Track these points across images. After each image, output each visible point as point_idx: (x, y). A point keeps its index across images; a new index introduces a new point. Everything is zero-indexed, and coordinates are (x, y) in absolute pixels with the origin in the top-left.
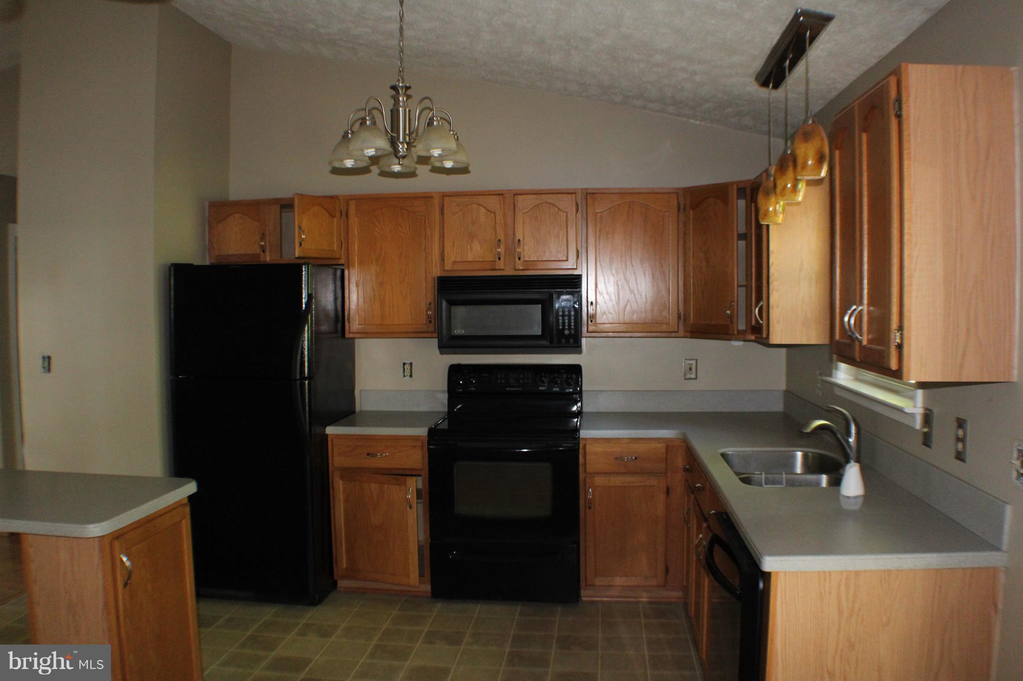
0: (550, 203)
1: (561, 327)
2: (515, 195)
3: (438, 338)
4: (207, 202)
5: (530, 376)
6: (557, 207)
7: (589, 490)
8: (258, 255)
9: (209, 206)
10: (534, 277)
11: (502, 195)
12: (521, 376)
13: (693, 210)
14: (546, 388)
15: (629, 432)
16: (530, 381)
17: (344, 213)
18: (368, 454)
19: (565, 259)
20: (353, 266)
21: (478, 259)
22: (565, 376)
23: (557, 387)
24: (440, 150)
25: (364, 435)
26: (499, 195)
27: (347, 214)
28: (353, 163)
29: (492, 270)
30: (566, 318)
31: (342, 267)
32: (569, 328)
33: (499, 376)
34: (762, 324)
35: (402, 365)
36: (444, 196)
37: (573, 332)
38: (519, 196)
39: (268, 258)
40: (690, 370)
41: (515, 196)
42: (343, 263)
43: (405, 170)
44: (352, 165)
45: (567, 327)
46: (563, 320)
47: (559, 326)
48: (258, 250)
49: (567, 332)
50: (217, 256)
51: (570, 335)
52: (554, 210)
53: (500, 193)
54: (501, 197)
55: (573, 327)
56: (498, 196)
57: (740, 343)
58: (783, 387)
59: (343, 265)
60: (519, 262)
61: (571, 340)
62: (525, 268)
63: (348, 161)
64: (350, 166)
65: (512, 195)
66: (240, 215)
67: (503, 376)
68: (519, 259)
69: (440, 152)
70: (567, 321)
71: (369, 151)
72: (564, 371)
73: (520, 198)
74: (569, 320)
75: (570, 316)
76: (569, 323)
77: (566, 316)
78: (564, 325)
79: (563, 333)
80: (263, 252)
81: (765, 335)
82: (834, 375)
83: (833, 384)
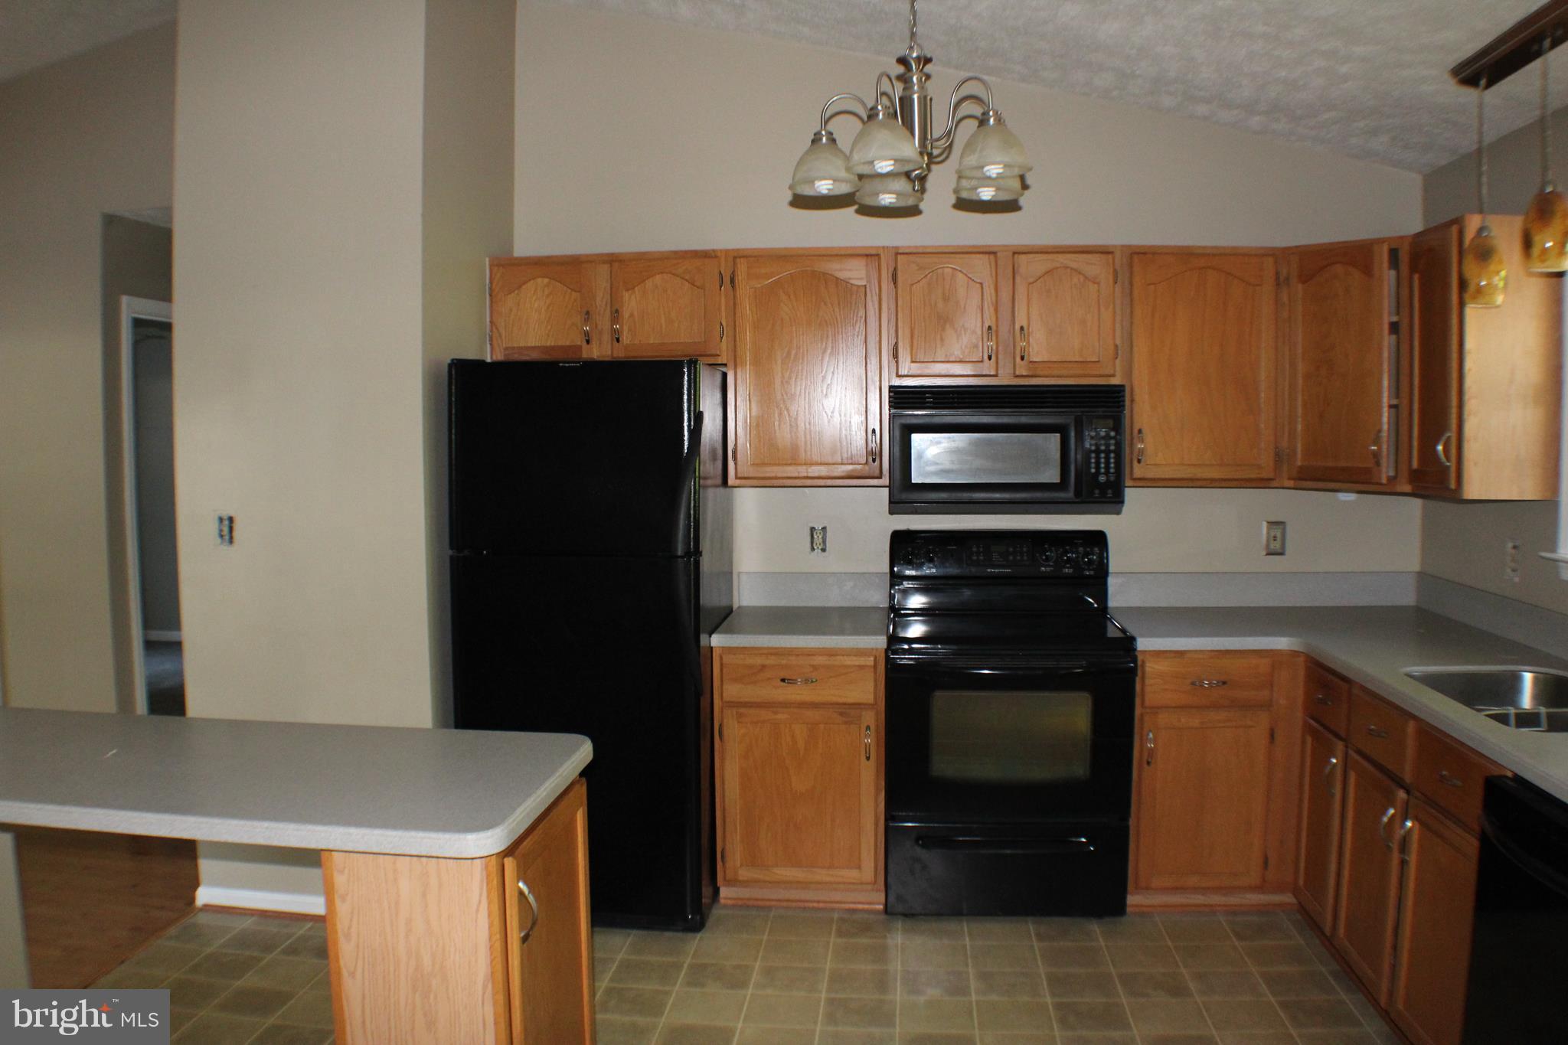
0: (1072, 269)
1: (1093, 471)
2: (1014, 253)
3: (889, 487)
4: (487, 259)
5: (1025, 549)
6: (1083, 275)
7: (1148, 735)
8: (580, 348)
9: (491, 266)
10: (1042, 389)
11: (995, 253)
12: (1011, 549)
13: (1304, 282)
14: (1052, 569)
15: (1216, 640)
16: (1025, 558)
17: (727, 280)
18: (783, 680)
19: (1096, 359)
20: (743, 364)
21: (952, 358)
22: (1081, 549)
23: (1068, 568)
24: (1001, 166)
25: (776, 648)
26: (989, 253)
27: (732, 281)
28: (831, 187)
29: (977, 376)
30: (1103, 455)
31: (724, 369)
32: (1107, 473)
33: (975, 549)
34: (1448, 467)
35: (809, 531)
36: (897, 254)
37: (1112, 478)
38: (1023, 257)
39: (598, 351)
40: (1275, 540)
41: (1016, 256)
42: (725, 362)
43: (902, 204)
44: (829, 190)
45: (1103, 470)
46: (1098, 459)
47: (1090, 468)
48: (579, 341)
49: (1102, 478)
50: (506, 349)
51: (1108, 484)
52: (1079, 279)
53: (991, 250)
54: (992, 257)
55: (1112, 471)
56: (987, 256)
57: (1351, 497)
58: (1415, 565)
59: (725, 365)
60: (1022, 363)
61: (1110, 491)
62: (1030, 373)
63: (823, 182)
64: (825, 192)
65: (1011, 254)
66: (546, 280)
67: (981, 550)
68: (1022, 358)
69: (1001, 171)
70: (1102, 461)
71: (884, 163)
72: (1080, 541)
73: (1022, 259)
74: (1107, 459)
75: (1108, 452)
76: (1107, 463)
77: (1102, 452)
78: (1098, 467)
79: (1097, 480)
80: (588, 342)
81: (1454, 486)
82: (1561, 550)
83: (1559, 564)
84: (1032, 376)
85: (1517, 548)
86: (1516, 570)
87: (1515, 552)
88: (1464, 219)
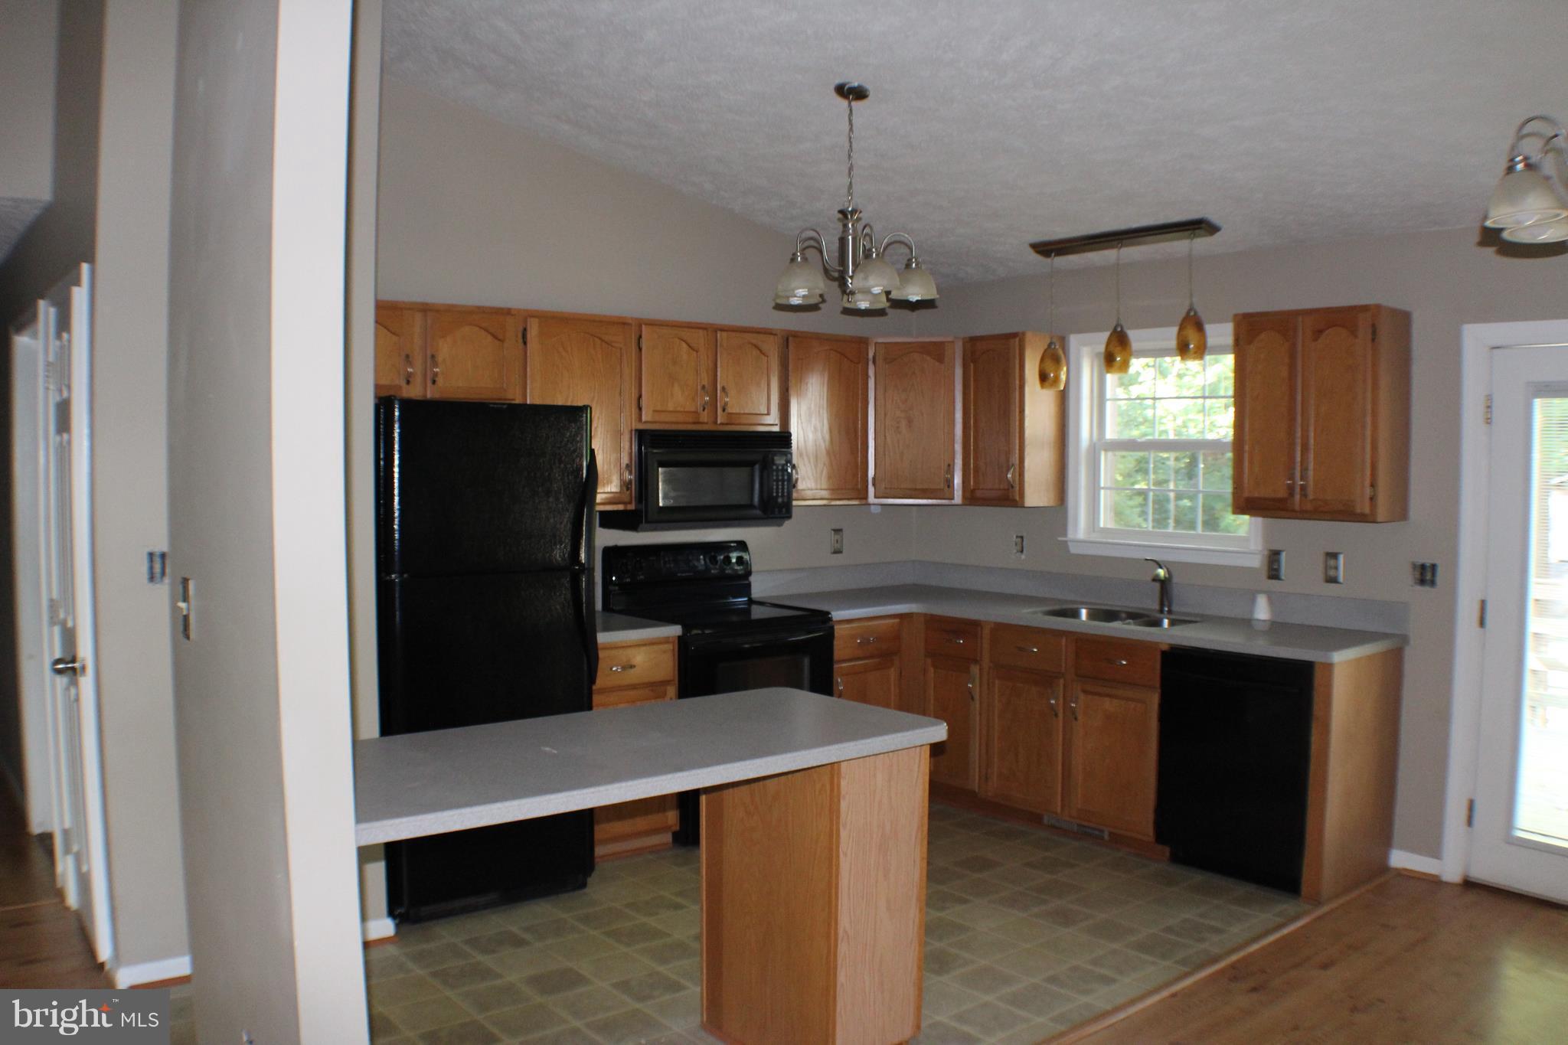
0: (753, 345)
1: (775, 494)
2: (718, 330)
6: (759, 350)
8: (400, 387)
12: (691, 558)
14: (718, 571)
19: (766, 412)
21: (679, 409)
29: (694, 423)
30: (780, 483)
32: (783, 496)
33: (667, 559)
37: (786, 500)
38: (724, 333)
39: (419, 392)
40: (837, 542)
41: (719, 332)
45: (780, 494)
46: (777, 485)
47: (772, 492)
48: (400, 381)
49: (780, 500)
51: (783, 504)
52: (756, 353)
53: (705, 326)
54: (705, 331)
55: (786, 494)
56: (702, 331)
60: (722, 414)
61: (783, 509)
62: (729, 422)
67: (674, 559)
68: (724, 410)
70: (780, 487)
73: (724, 335)
74: (783, 485)
75: (783, 481)
76: (783, 489)
77: (780, 481)
78: (777, 492)
79: (777, 502)
80: (408, 382)
81: (1018, 499)
82: (1071, 535)
83: (1070, 544)
84: (727, 424)
85: (1022, 537)
86: (1022, 551)
87: (1019, 539)
88: (1024, 334)
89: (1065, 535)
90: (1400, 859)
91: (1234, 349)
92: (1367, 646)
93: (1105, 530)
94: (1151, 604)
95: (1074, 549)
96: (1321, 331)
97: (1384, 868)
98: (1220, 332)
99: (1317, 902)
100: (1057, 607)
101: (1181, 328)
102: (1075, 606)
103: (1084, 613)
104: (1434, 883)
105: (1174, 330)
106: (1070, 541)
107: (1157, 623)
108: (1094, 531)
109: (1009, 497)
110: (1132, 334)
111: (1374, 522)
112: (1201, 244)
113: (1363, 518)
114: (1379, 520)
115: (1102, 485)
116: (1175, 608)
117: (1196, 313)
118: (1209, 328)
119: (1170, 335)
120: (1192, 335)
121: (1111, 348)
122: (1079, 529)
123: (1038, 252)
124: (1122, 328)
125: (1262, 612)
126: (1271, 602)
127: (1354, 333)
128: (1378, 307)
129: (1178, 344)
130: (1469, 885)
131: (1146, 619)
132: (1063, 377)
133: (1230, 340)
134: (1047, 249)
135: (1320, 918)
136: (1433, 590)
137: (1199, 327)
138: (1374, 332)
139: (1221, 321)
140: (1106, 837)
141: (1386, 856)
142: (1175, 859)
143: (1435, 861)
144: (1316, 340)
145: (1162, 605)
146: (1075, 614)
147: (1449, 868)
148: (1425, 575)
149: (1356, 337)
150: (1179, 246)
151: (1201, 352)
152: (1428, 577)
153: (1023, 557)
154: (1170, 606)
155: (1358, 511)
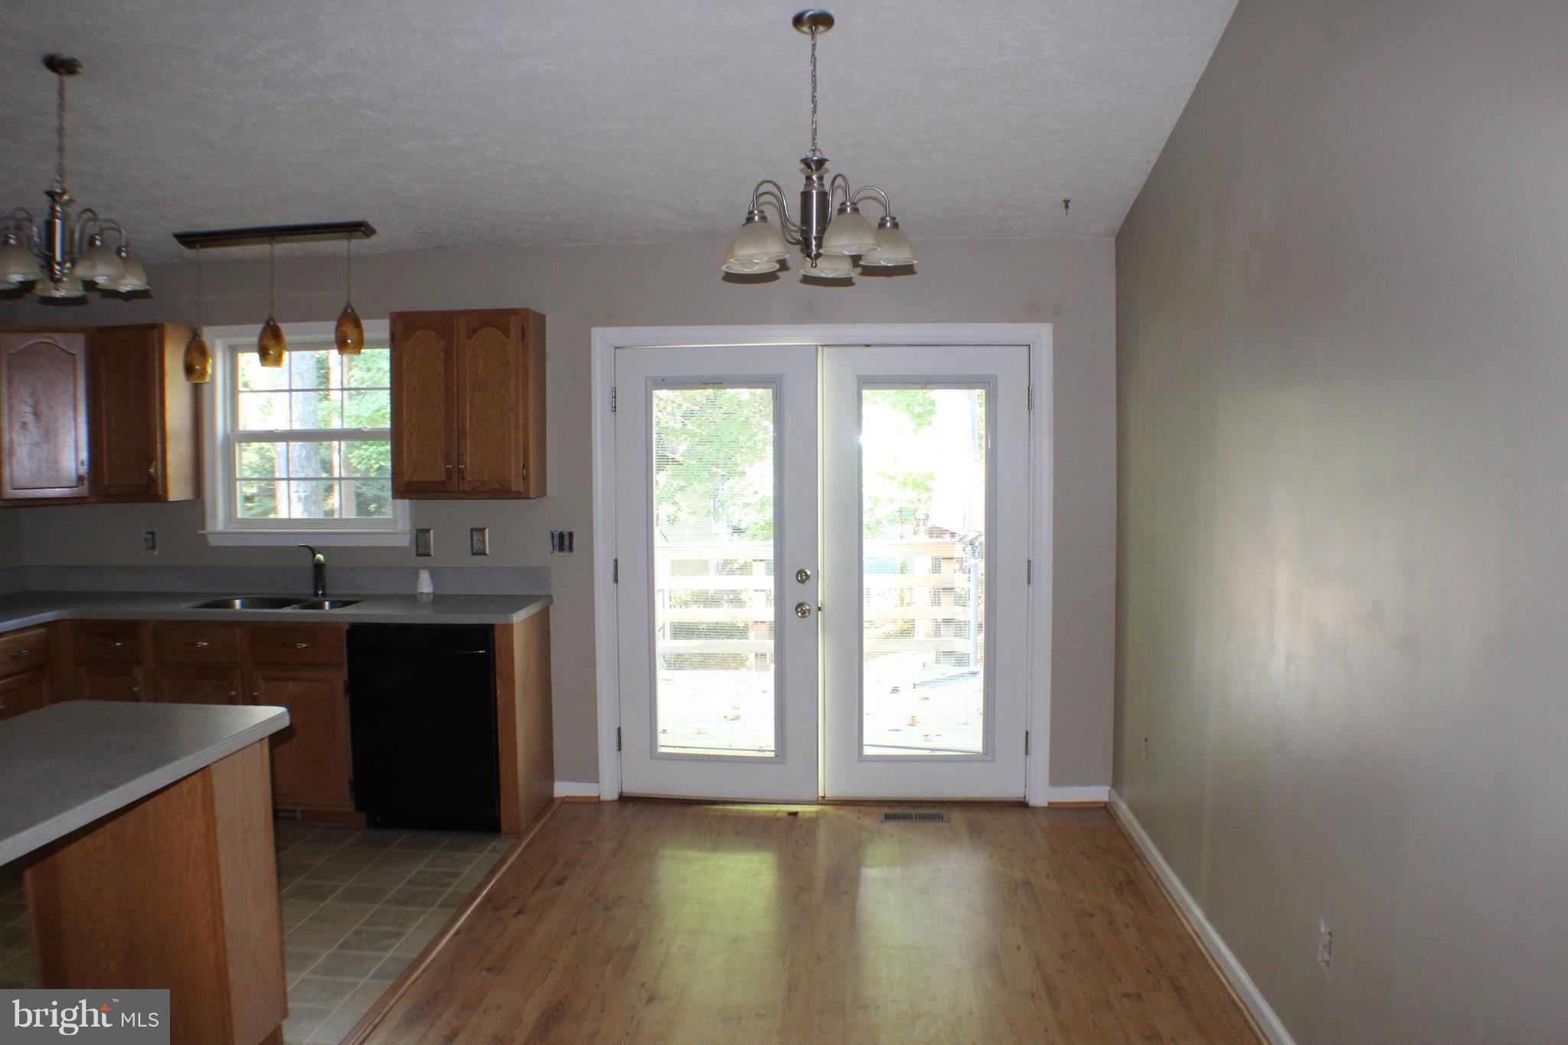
81: (160, 493)
82: (209, 527)
83: (209, 536)
85: (153, 533)
86: (153, 547)
87: (150, 536)
88: (163, 325)
89: (204, 529)
90: (562, 789)
91: (391, 344)
92: (530, 607)
93: (243, 521)
94: (306, 589)
95: (213, 542)
96: (475, 331)
97: (552, 800)
98: (377, 328)
99: (519, 835)
100: (208, 600)
101: (340, 324)
102: (226, 598)
103: (238, 602)
104: (596, 803)
105: (333, 325)
106: (210, 534)
107: (320, 606)
108: (230, 522)
109: (151, 490)
110: (284, 327)
111: (528, 498)
112: (359, 245)
113: (518, 496)
114: (531, 497)
115: (237, 476)
116: (328, 591)
117: (353, 310)
118: (365, 324)
119: (328, 329)
120: (350, 330)
121: (266, 342)
122: (218, 522)
123: (181, 242)
124: (274, 321)
125: (425, 585)
126: (432, 576)
127: (506, 332)
128: (528, 310)
129: (337, 337)
130: (624, 799)
131: (306, 603)
132: (209, 370)
133: (386, 335)
134: (189, 239)
135: (527, 847)
136: (571, 554)
137: (358, 325)
138: (523, 334)
139: (378, 316)
140: (299, 815)
141: (552, 789)
142: (372, 824)
143: (594, 785)
144: (470, 338)
145: (316, 589)
146: (228, 605)
147: (607, 789)
148: (563, 542)
149: (508, 337)
150: (336, 246)
151: (359, 345)
152: (567, 543)
153: (156, 553)
154: (324, 590)
155: (513, 489)
